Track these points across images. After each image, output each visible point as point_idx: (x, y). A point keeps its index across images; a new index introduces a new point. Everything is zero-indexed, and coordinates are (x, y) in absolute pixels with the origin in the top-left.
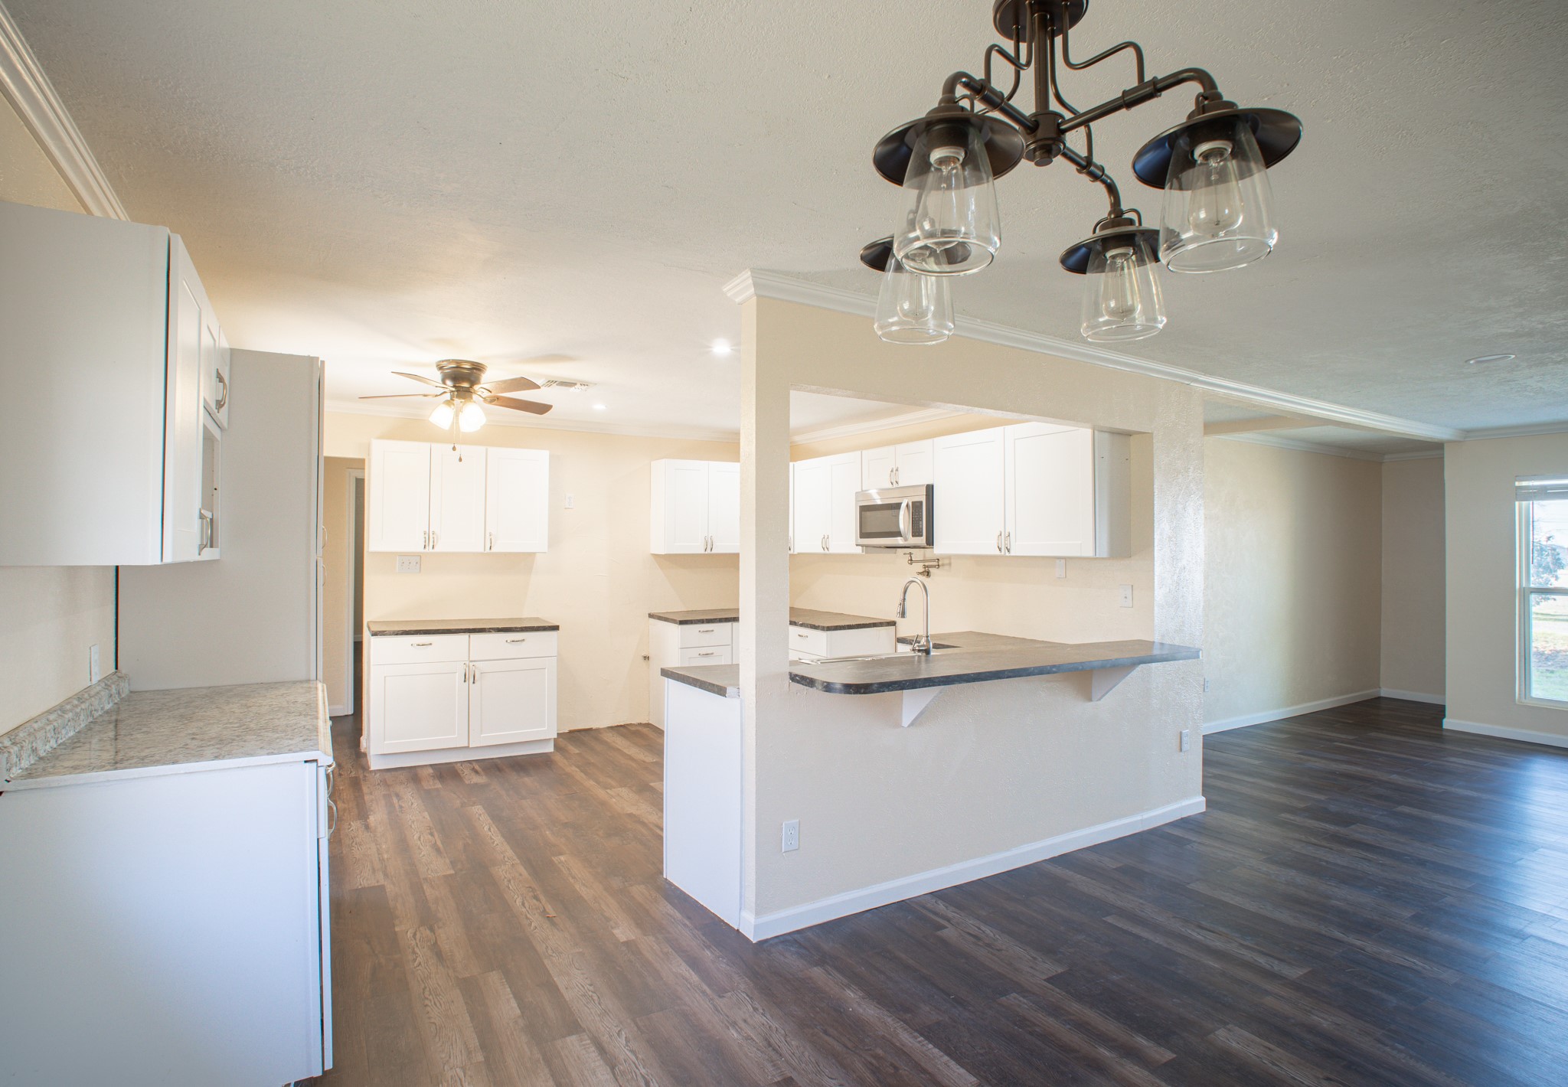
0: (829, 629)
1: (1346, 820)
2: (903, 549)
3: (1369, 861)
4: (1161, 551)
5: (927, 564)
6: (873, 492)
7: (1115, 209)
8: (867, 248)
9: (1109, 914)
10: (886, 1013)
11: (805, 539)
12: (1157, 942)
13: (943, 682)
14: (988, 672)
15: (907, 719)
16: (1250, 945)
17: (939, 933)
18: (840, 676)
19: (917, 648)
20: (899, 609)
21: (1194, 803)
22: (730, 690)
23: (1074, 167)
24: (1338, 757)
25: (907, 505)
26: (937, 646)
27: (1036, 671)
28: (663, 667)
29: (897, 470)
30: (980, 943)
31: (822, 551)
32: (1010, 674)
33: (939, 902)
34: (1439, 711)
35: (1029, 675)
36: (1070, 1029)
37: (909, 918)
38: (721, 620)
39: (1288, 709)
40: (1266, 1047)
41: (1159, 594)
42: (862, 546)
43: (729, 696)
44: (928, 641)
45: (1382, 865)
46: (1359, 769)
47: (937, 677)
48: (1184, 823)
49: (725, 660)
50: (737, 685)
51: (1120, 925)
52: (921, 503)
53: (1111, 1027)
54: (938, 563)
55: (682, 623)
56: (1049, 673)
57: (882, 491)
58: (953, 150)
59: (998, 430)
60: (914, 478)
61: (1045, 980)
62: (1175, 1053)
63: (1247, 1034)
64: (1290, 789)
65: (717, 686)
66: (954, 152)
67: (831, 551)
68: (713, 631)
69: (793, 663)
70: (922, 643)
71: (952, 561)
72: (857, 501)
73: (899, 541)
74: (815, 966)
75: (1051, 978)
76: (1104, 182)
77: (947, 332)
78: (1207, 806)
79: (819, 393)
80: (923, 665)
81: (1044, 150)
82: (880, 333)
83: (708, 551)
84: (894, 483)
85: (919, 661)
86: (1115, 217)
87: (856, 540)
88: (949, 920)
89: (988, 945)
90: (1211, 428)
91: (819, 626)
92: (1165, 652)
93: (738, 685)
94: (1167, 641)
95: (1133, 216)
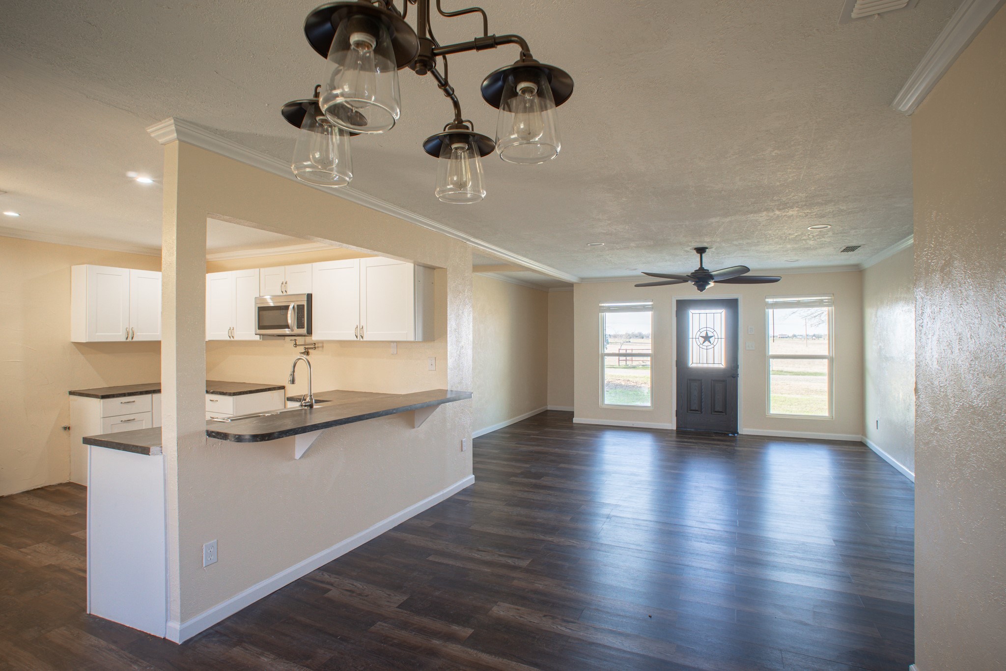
0: (235, 394)
1: (538, 476)
2: (290, 337)
3: (551, 495)
4: (451, 337)
5: (306, 347)
6: (268, 297)
7: (457, 118)
8: (288, 105)
9: (430, 555)
10: (292, 665)
11: (215, 330)
12: (457, 565)
13: (324, 426)
14: (354, 417)
15: (298, 454)
16: (504, 554)
17: (326, 595)
18: (246, 429)
19: (304, 404)
20: (290, 378)
21: (469, 479)
22: (152, 449)
23: (436, 83)
24: (534, 443)
25: (294, 307)
26: (317, 402)
27: (384, 413)
28: (84, 436)
29: (286, 283)
30: (354, 594)
31: (228, 339)
32: (368, 417)
33: (324, 573)
34: (571, 414)
35: (379, 416)
36: (415, 634)
37: (305, 590)
38: (141, 393)
39: (510, 420)
40: (516, 609)
41: (450, 362)
42: (260, 335)
43: (153, 454)
44: (311, 399)
45: (556, 496)
46: (542, 448)
47: (320, 424)
48: (465, 492)
49: (145, 425)
50: (159, 444)
51: (437, 560)
52: (303, 305)
53: (438, 625)
54: (315, 345)
55: (103, 397)
56: (391, 414)
57: (274, 297)
58: (368, 37)
59: (356, 261)
60: (298, 288)
61: (397, 607)
62: (472, 628)
63: (507, 605)
64: (513, 463)
65: (141, 447)
66: (370, 40)
67: (236, 338)
68: (134, 402)
69: (210, 422)
70: (307, 401)
71: (325, 345)
72: (256, 303)
73: (287, 331)
74: (234, 647)
75: (400, 605)
76: (453, 99)
77: (347, 179)
78: (475, 480)
79: (230, 222)
80: (308, 416)
81: (422, 64)
82: (296, 172)
83: (130, 339)
84: (284, 292)
85: (306, 413)
86: (458, 123)
87: (255, 331)
88: (332, 585)
89: (360, 594)
90: (476, 268)
91: (226, 393)
92: (453, 396)
93: (161, 444)
94: (454, 389)
95: (469, 125)
